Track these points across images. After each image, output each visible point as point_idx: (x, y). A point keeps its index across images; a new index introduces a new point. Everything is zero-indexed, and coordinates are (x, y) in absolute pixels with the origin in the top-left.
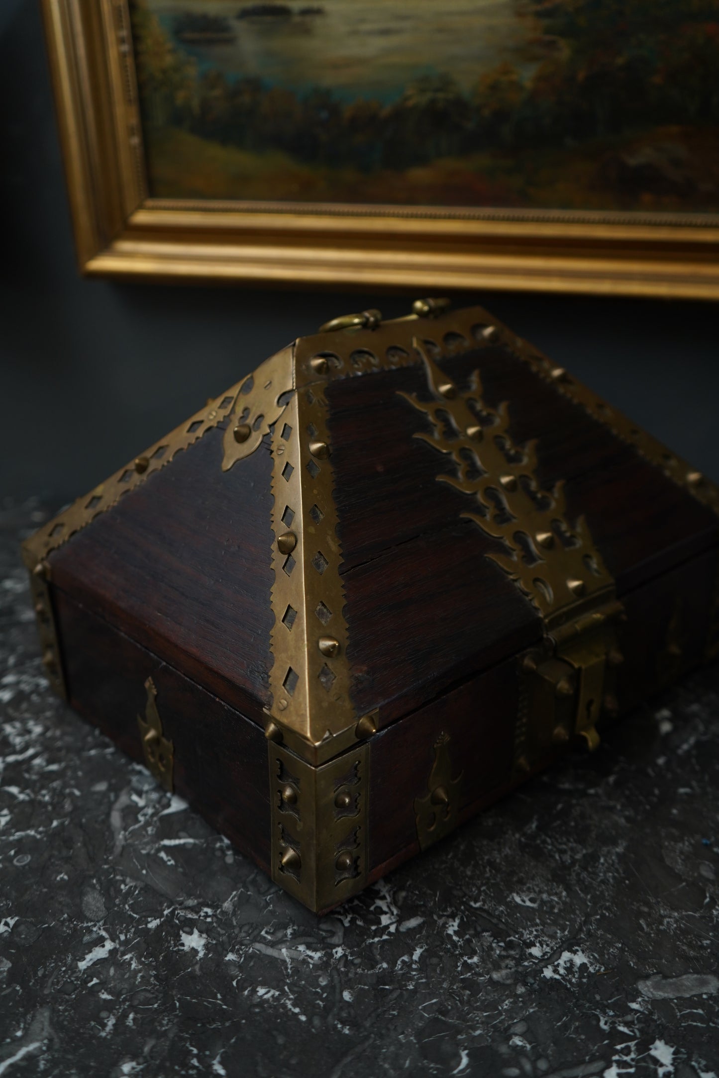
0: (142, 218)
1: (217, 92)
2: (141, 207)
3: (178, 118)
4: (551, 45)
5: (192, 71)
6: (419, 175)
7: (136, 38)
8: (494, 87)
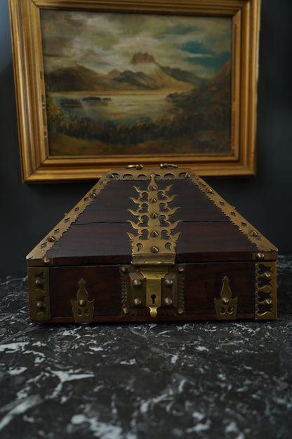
0: (47, 162)
1: (75, 122)
2: (47, 159)
3: (61, 130)
4: (177, 109)
5: (67, 116)
6: (141, 145)
7: (47, 106)
8: (162, 120)
